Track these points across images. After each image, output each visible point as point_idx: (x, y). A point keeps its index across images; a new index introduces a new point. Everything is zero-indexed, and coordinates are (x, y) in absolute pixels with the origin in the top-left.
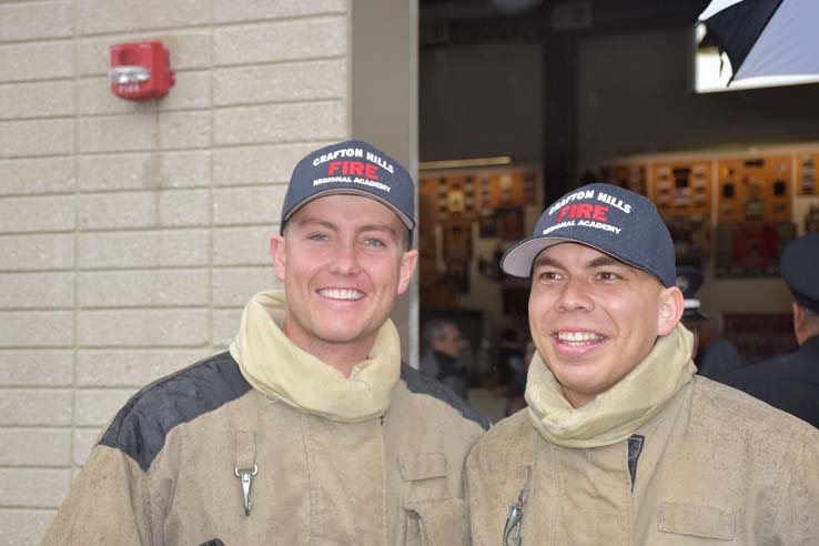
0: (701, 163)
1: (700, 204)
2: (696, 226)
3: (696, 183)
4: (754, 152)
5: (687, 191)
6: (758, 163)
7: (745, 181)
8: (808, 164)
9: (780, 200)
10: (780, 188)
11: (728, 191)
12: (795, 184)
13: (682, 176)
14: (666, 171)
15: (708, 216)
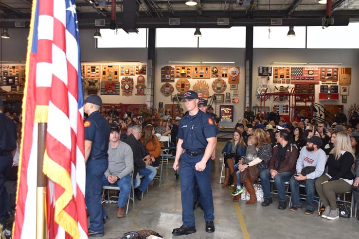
0: (98, 65)
1: (97, 76)
2: (96, 81)
3: (96, 71)
4: (110, 64)
5: (94, 72)
6: (112, 66)
7: (108, 71)
8: (122, 68)
9: (116, 76)
10: (116, 73)
11: (104, 73)
12: (119, 73)
13: (93, 69)
14: (90, 67)
15: (99, 79)
